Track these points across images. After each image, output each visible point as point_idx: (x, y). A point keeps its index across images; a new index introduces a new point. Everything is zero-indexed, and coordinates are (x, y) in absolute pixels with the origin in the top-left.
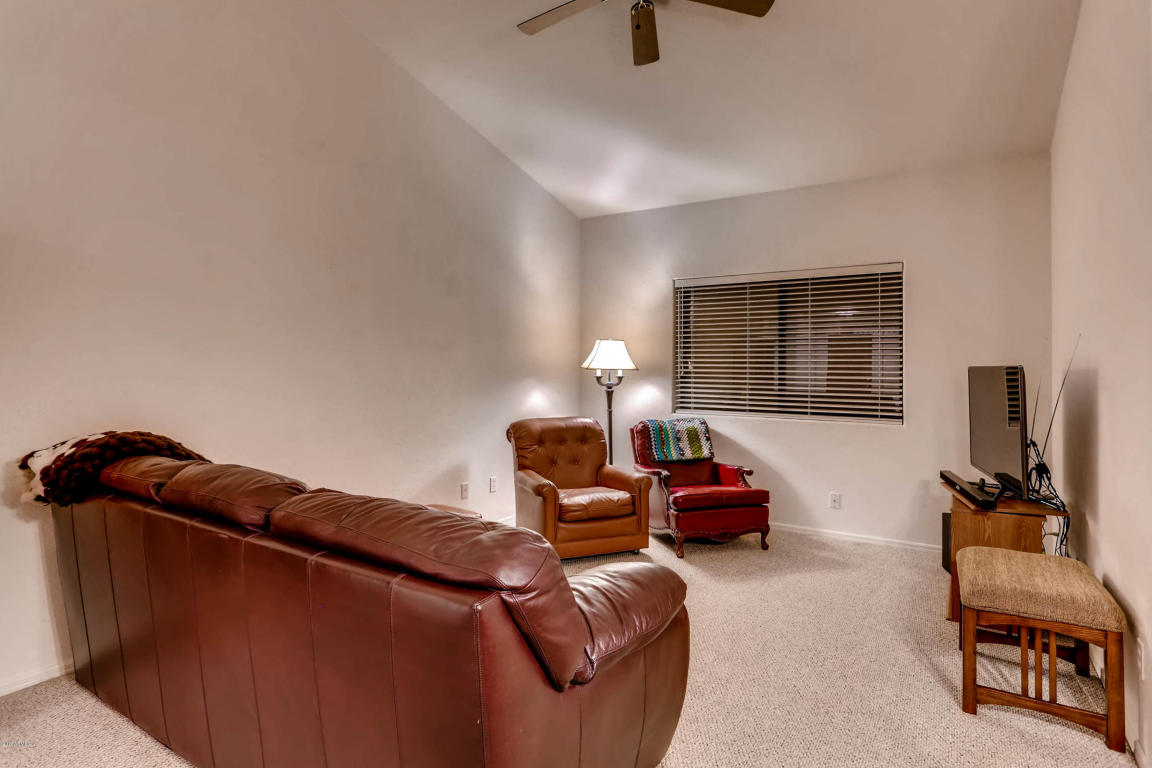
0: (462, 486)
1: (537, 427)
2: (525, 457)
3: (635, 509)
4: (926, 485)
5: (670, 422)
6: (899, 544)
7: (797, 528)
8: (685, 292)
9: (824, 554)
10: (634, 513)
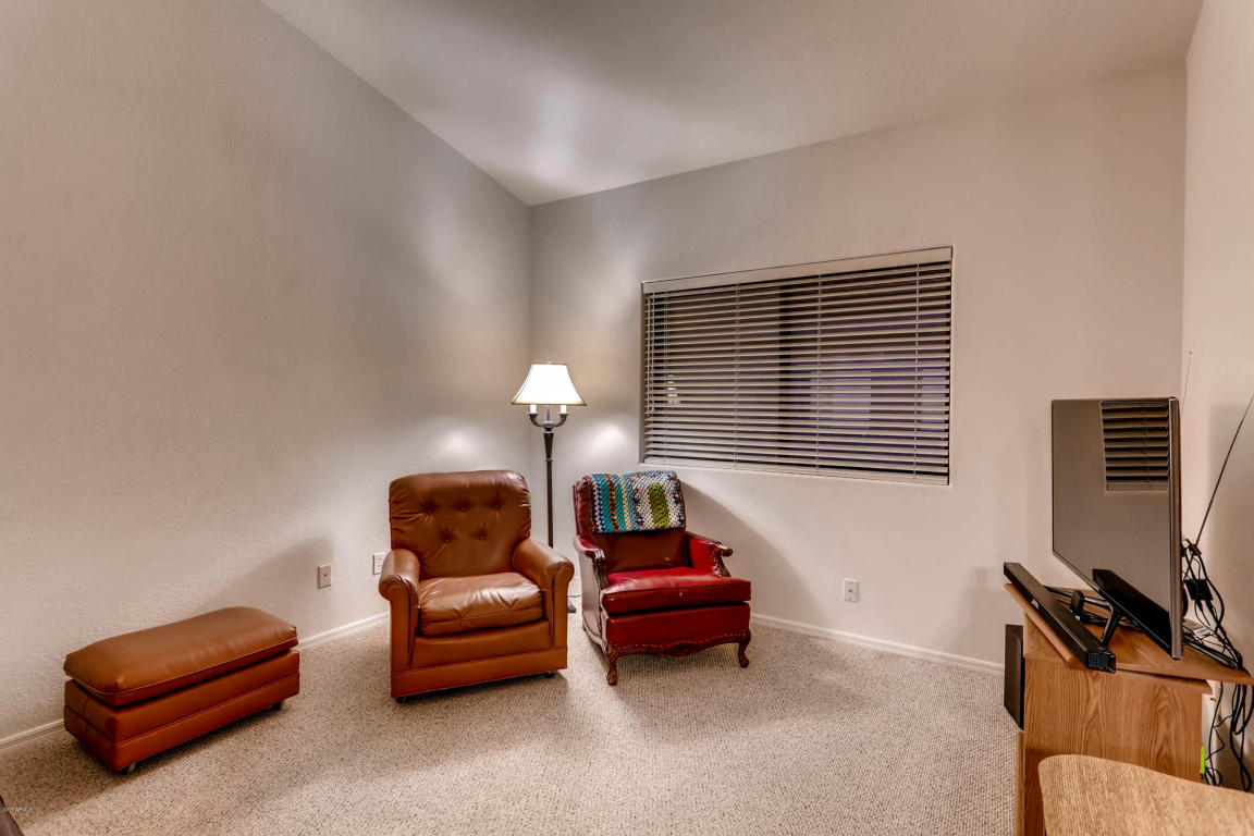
0: (319, 569)
1: (427, 485)
2: (401, 531)
3: (548, 610)
4: (981, 574)
5: (627, 477)
6: (940, 657)
7: (801, 626)
8: (656, 300)
9: (830, 677)
10: (544, 618)
